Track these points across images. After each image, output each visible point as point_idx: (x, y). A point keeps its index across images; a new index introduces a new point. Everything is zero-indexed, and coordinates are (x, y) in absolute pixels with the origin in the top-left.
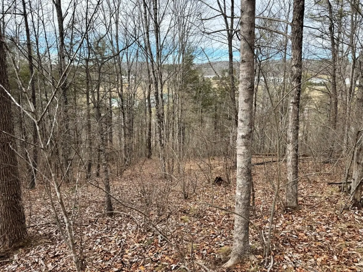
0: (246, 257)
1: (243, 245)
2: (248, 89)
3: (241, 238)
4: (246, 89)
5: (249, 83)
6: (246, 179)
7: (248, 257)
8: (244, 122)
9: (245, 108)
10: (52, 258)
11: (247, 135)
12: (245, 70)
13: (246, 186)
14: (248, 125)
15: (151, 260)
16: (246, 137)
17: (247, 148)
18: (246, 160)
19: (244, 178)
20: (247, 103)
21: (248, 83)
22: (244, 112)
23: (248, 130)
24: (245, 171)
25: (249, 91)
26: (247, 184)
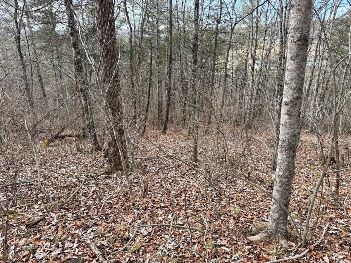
0: (276, 239)
1: (276, 225)
2: (296, 42)
3: (274, 218)
4: (293, 42)
5: (298, 34)
6: (286, 154)
7: (279, 239)
8: (289, 85)
9: (291, 68)
10: (135, 183)
11: (291, 101)
12: (294, 18)
13: (286, 163)
14: (293, 90)
15: (193, 209)
16: (290, 104)
17: (290, 118)
18: (288, 131)
19: (284, 152)
20: (294, 61)
21: (296, 34)
22: (290, 72)
23: (293, 96)
24: (285, 144)
25: (298, 45)
26: (287, 161)
